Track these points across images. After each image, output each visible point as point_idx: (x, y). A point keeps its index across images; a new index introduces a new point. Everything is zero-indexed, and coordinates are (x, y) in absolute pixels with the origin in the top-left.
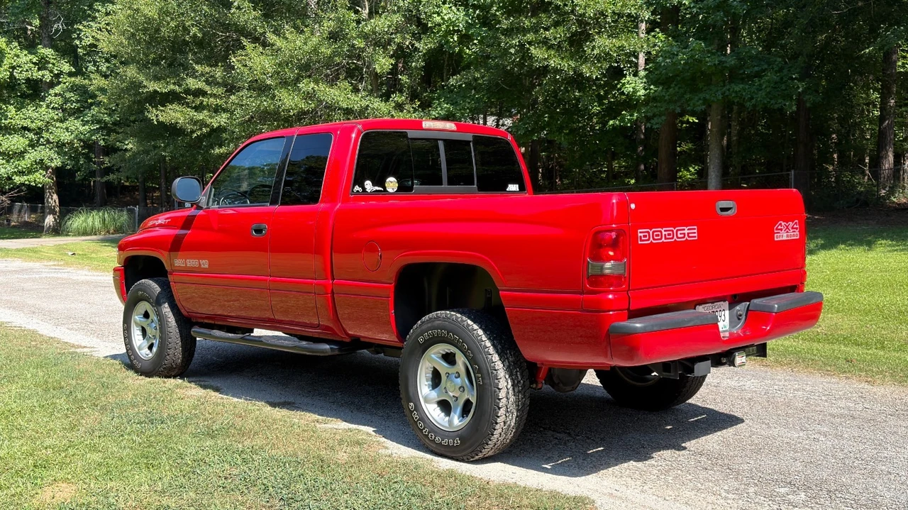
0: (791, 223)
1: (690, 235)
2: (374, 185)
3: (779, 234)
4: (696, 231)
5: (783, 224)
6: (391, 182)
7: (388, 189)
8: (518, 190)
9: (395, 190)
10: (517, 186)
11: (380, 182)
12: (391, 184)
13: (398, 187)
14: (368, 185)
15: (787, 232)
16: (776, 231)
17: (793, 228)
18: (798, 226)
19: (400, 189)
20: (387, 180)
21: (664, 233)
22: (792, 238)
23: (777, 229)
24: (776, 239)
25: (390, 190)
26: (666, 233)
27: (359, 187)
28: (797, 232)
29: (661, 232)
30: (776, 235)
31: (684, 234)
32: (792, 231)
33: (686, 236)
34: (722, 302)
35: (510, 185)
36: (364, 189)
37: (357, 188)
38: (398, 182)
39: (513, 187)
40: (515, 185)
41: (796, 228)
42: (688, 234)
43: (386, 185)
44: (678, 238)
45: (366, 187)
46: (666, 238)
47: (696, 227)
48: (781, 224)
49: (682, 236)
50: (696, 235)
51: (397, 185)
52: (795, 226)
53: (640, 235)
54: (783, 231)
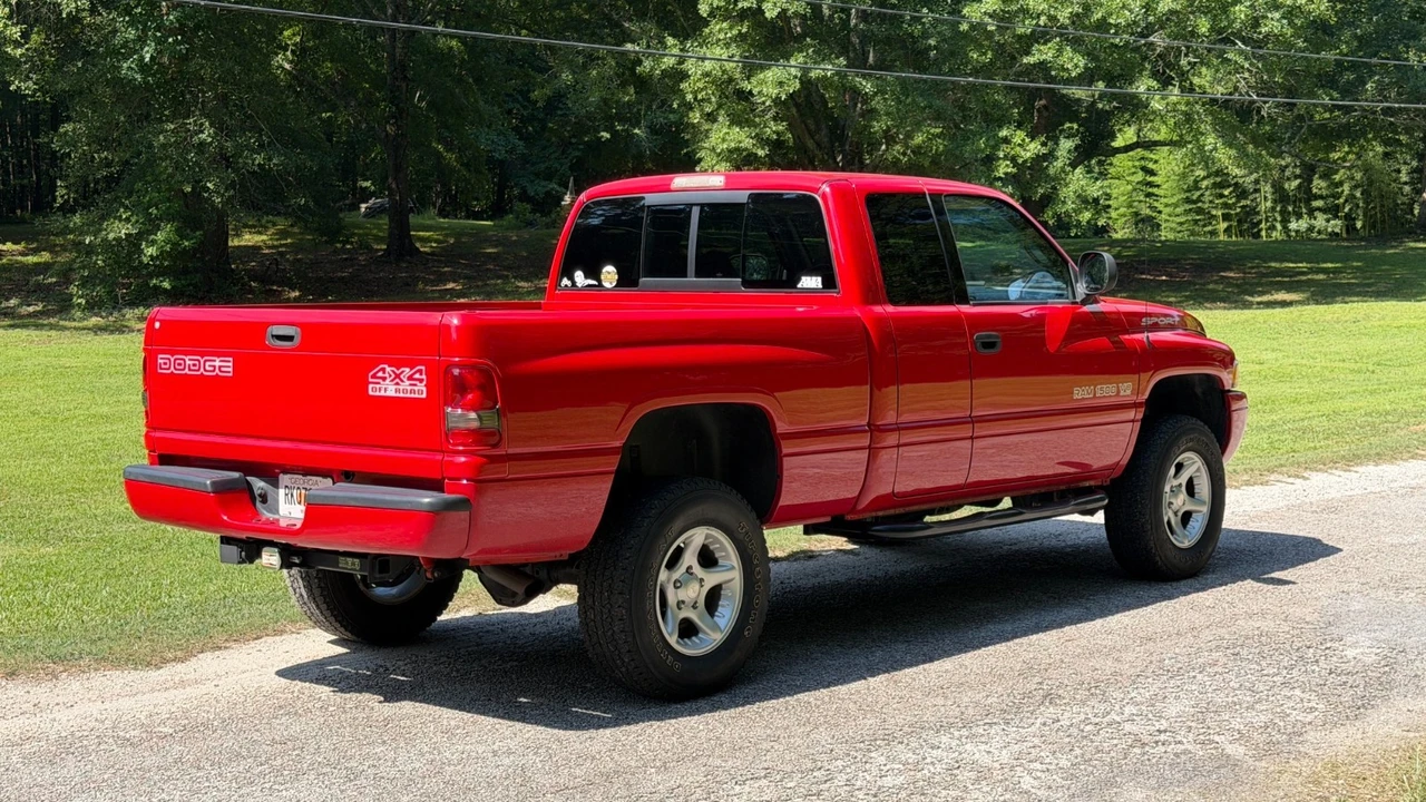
0: (407, 370)
1: (223, 369)
2: (586, 277)
3: (378, 386)
4: (231, 364)
5: (388, 369)
6: (609, 273)
7: (604, 284)
8: (820, 286)
9: (614, 284)
10: (819, 279)
11: (593, 272)
12: (609, 276)
13: (618, 281)
14: (579, 276)
15: (397, 384)
16: (371, 380)
17: (410, 378)
18: (424, 377)
19: (620, 283)
20: (604, 270)
21: (188, 362)
22: (408, 395)
23: (374, 376)
24: (371, 393)
25: (607, 285)
26: (191, 363)
27: (569, 279)
28: (422, 387)
29: (184, 360)
30: (371, 386)
31: (214, 367)
32: (408, 383)
33: (217, 370)
34: (320, 479)
35: (804, 278)
36: (574, 283)
37: (565, 282)
38: (618, 273)
39: (811, 282)
40: (814, 278)
41: (421, 381)
42: (220, 367)
43: (602, 277)
44: (205, 370)
45: (577, 279)
46: (190, 370)
47: (231, 359)
48: (383, 370)
49: (212, 369)
50: (230, 369)
51: (616, 277)
52: (417, 376)
53: (160, 361)
54: (387, 381)
